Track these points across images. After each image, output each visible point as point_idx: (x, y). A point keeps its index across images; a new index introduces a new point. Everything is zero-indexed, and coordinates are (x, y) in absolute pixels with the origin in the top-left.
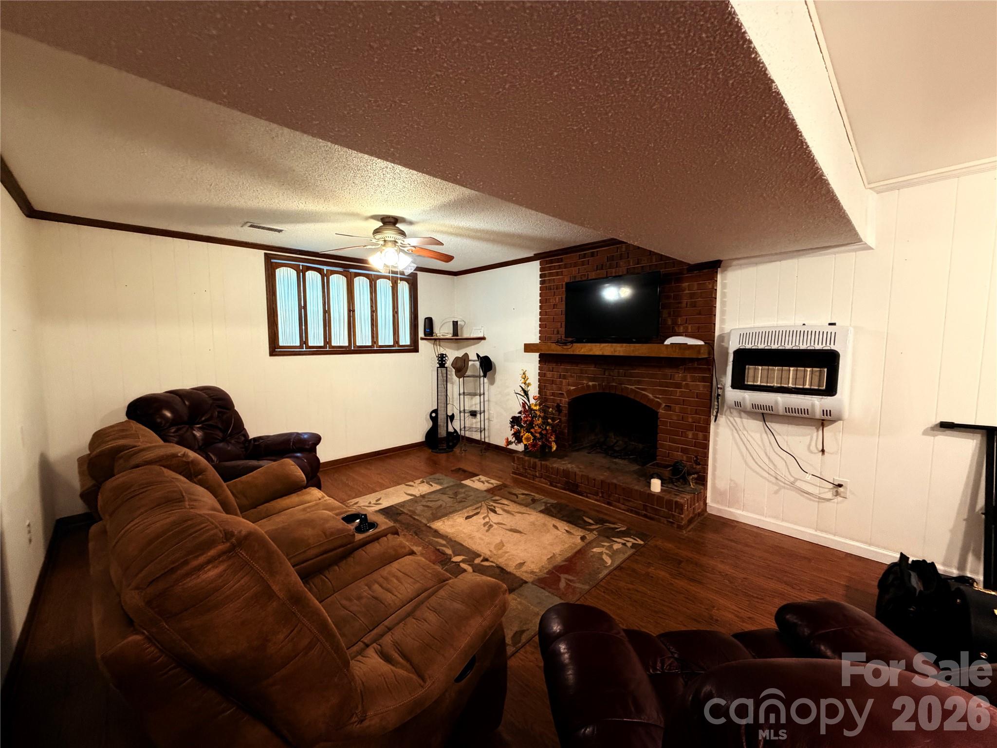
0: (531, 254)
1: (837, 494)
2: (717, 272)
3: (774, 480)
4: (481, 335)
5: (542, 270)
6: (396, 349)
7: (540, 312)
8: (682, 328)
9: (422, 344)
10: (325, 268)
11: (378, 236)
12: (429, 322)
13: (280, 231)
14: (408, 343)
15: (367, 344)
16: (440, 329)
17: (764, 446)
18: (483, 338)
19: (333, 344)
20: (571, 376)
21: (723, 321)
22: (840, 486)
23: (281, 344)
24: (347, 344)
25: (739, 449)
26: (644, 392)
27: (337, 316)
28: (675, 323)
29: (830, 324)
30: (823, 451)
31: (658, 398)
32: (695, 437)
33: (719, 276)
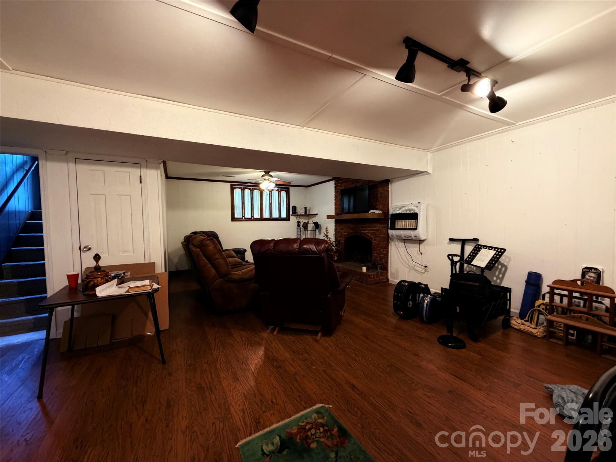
0: (331, 178)
1: (426, 271)
2: (389, 184)
3: (408, 266)
4: (316, 213)
5: (335, 184)
6: (280, 219)
7: (335, 202)
8: (378, 206)
9: (292, 217)
10: (252, 188)
11: (263, 178)
12: (294, 207)
13: (234, 177)
14: (285, 217)
15: (268, 217)
16: (300, 210)
17: (405, 253)
18: (317, 214)
19: (254, 217)
20: (345, 229)
21: (392, 204)
22: (426, 267)
23: (235, 217)
24: (259, 217)
25: (398, 255)
26: (367, 234)
27: (256, 206)
28: (376, 205)
29: (418, 203)
30: (421, 253)
31: (372, 236)
32: (383, 251)
33: (390, 185)
